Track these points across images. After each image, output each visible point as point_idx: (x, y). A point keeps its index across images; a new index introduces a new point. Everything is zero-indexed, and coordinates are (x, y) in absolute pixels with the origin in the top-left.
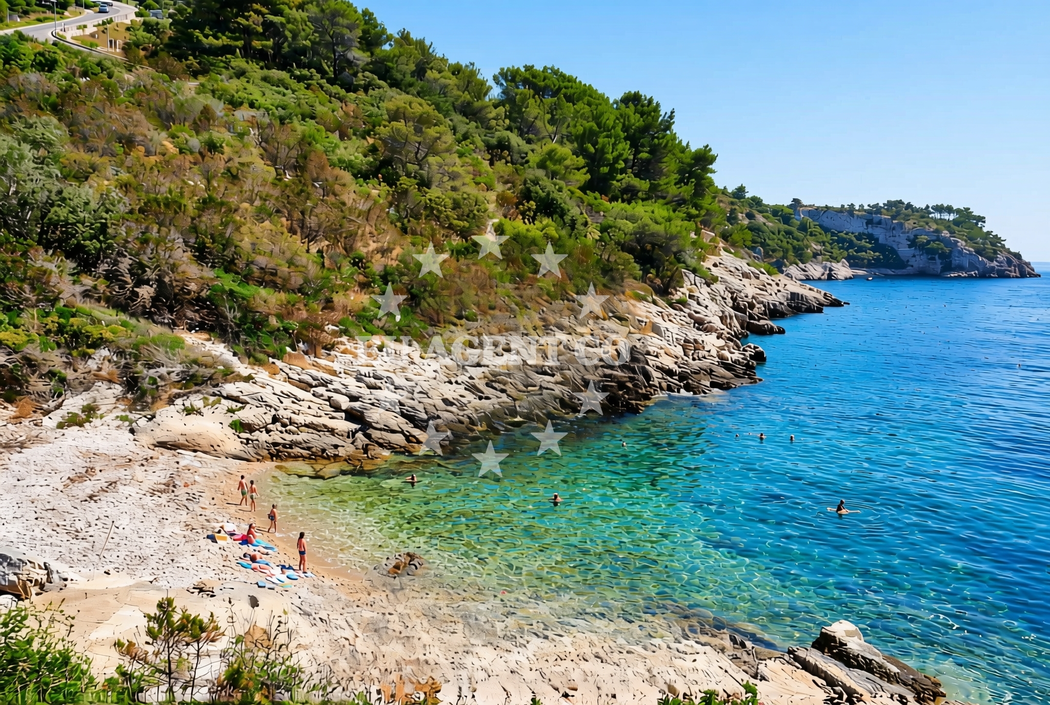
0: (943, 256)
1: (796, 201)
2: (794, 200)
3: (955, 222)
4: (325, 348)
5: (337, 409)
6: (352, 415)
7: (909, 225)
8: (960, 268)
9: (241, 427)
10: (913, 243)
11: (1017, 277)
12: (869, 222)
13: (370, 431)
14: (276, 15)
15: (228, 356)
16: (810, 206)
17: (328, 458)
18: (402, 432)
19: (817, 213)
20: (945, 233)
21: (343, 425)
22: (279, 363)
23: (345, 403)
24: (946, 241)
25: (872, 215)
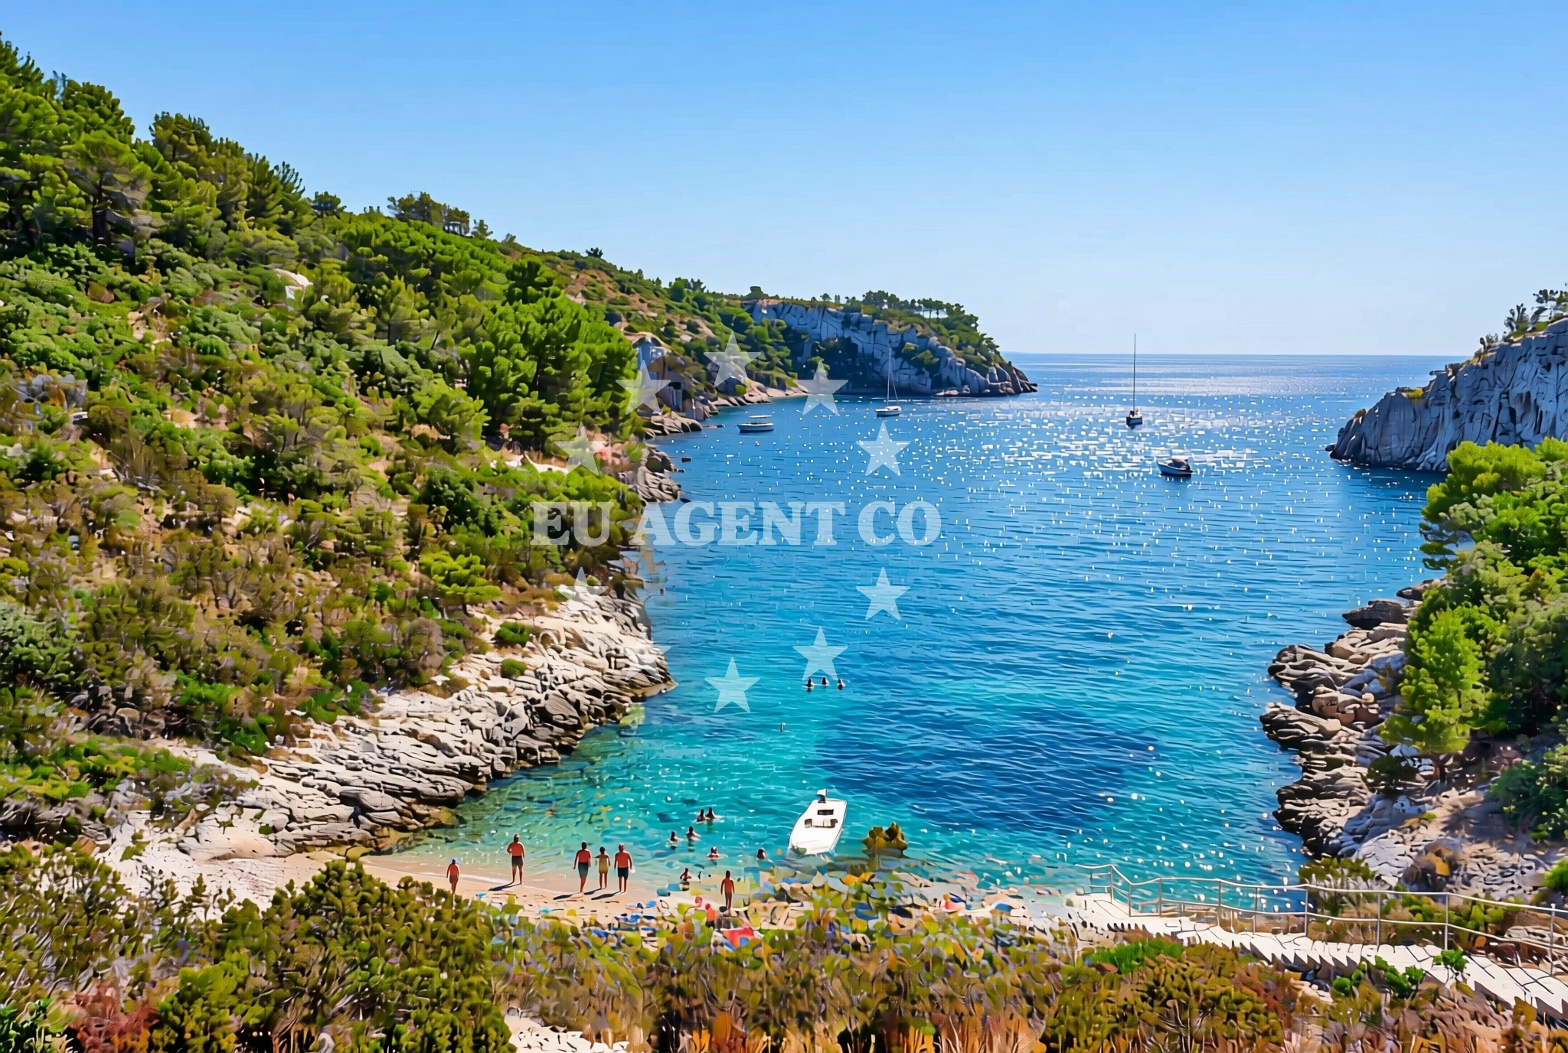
0: (934, 369)
1: (756, 290)
2: (752, 288)
3: (944, 322)
4: (299, 736)
5: (330, 794)
6: (345, 799)
7: (893, 327)
8: (950, 384)
9: (267, 830)
10: (899, 352)
11: (1011, 394)
12: (846, 323)
13: (371, 814)
14: (12, 167)
15: (212, 759)
16: (777, 297)
17: (345, 843)
18: (395, 809)
19: (784, 307)
20: (934, 339)
21: (346, 811)
22: (265, 761)
23: (337, 789)
24: (934, 351)
25: (850, 315)
